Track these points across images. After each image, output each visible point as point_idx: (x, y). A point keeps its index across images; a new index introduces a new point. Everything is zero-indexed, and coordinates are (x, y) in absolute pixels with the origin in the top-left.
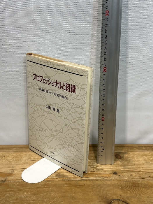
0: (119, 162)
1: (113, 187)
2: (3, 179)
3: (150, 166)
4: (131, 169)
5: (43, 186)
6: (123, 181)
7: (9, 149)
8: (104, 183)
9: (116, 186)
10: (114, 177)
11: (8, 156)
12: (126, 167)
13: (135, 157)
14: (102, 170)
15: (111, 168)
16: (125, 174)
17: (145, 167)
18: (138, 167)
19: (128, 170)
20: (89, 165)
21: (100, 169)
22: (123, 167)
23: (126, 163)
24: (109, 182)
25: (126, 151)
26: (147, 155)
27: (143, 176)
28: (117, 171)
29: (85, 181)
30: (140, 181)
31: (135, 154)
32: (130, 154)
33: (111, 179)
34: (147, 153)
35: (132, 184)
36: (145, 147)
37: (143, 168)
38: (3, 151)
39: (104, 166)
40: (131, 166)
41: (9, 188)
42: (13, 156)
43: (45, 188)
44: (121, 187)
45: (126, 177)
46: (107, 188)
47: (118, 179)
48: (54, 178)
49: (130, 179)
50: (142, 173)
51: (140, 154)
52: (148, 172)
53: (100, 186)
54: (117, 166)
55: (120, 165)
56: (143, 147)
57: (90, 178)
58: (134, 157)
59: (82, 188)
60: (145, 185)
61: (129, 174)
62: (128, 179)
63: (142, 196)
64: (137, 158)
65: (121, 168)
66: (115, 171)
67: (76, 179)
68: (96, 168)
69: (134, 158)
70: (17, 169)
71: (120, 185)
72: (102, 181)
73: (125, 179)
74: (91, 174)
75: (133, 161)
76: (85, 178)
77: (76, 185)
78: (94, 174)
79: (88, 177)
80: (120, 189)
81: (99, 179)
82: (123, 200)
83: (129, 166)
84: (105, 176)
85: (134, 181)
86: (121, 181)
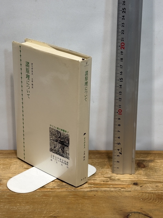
0: (142, 171)
1: (132, 199)
4: (157, 180)
5: (40, 196)
6: (146, 192)
8: (120, 194)
9: (136, 198)
10: (134, 188)
12: (151, 177)
14: (119, 180)
15: (131, 178)
16: (148, 185)
19: (153, 180)
20: (102, 175)
21: (116, 179)
22: (146, 178)
23: (151, 173)
24: (127, 194)
25: (152, 159)
28: (138, 182)
29: (96, 192)
32: (157, 162)
33: (129, 190)
35: (157, 196)
39: (122, 176)
40: (157, 177)
43: (44, 199)
44: (142, 199)
45: (150, 188)
46: (124, 200)
47: (139, 190)
48: (55, 188)
49: (154, 190)
53: (115, 198)
54: (139, 176)
55: (143, 175)
57: (103, 189)
59: (92, 199)
61: (154, 185)
62: (152, 190)
65: (144, 178)
66: (135, 182)
67: (84, 190)
68: (111, 178)
71: (140, 197)
72: (118, 192)
73: (148, 191)
74: (103, 184)
75: (160, 171)
76: (95, 189)
77: (84, 196)
78: (107, 184)
79: (99, 188)
80: (141, 201)
81: (114, 190)
82: (144, 213)
83: (155, 176)
84: (122, 187)
85: (161, 193)
86: (143, 192)
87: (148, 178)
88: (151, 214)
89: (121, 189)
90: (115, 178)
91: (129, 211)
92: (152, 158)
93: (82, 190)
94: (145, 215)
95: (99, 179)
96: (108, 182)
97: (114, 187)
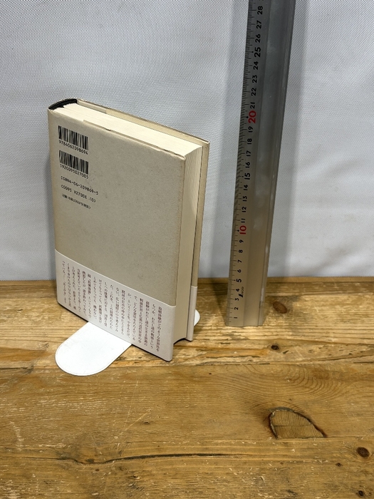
0: (282, 320)
1: (273, 380)
2: (26, 365)
3: (350, 329)
4: (310, 337)
5: (118, 379)
6: (294, 365)
7: (30, 292)
8: (252, 370)
9: (278, 377)
10: (273, 356)
11: (29, 308)
12: (299, 332)
13: (317, 309)
14: (246, 339)
15: (266, 334)
16: (296, 348)
17: (341, 331)
18: (325, 331)
19: (303, 338)
20: (218, 329)
21: (242, 338)
22: (291, 333)
23: (299, 323)
24: (264, 369)
25: (297, 294)
26: (342, 304)
27: (336, 353)
28: (280, 343)
29: (212, 368)
30: (330, 366)
31: (317, 301)
32: (306, 301)
33: (266, 360)
34: (343, 297)
35: (313, 372)
36: (338, 283)
37: (337, 335)
38: (16, 295)
40: (308, 331)
41: (42, 387)
42: (41, 308)
43: (124, 384)
44: (290, 380)
45: (299, 356)
46: (260, 383)
47: (283, 361)
48: (142, 361)
49: (308, 361)
50: (333, 345)
51: (327, 301)
52: (347, 345)
53: (244, 379)
54: (278, 330)
55: (285, 329)
56: (333, 283)
57: (222, 360)
58: (315, 308)
59: (207, 383)
60: (342, 374)
61: (305, 349)
62: (304, 361)
63: (337, 399)
64: (322, 310)
65: (288, 335)
66: (274, 343)
67: (191, 362)
68: (233, 335)
69: (315, 310)
70: (56, 340)
71: (286, 375)
72: (248, 366)
73: (297, 362)
74: (222, 349)
75: (312, 318)
76: (210, 360)
77: (192, 377)
78: (228, 349)
79: (217, 358)
80: (288, 383)
81: (242, 362)
82: (296, 410)
83: (305, 329)
84: (253, 353)
85: (318, 366)
86: (288, 365)
88: (307, 412)
89: (252, 358)
90: (240, 335)
91: (270, 405)
92: (296, 292)
93: (187, 362)
94: (298, 414)
95: (213, 338)
96: (229, 343)
97: (241, 355)
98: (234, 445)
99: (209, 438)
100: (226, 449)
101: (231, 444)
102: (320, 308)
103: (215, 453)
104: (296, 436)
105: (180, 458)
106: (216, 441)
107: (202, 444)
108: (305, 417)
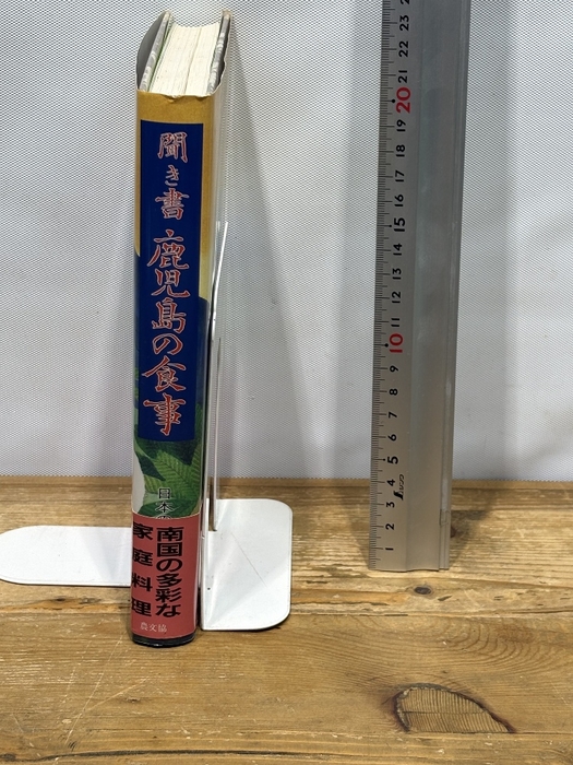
1: (412, 641)
4: (501, 577)
5: (81, 632)
6: (460, 619)
8: (369, 624)
9: (424, 637)
10: (416, 604)
12: (477, 568)
13: (522, 532)
14: (362, 576)
16: (468, 594)
17: (568, 569)
18: (534, 568)
19: (485, 578)
20: (302, 560)
21: (354, 574)
22: (460, 570)
23: (479, 553)
24: (393, 624)
25: (480, 508)
27: (554, 602)
28: (433, 584)
30: (535, 621)
31: (523, 520)
32: (499, 519)
33: (402, 609)
35: (498, 630)
37: (558, 575)
40: (498, 566)
43: (94, 639)
44: (448, 641)
45: (474, 605)
46: (381, 645)
47: (437, 612)
49: (490, 612)
50: (547, 590)
51: (545, 520)
53: (350, 638)
56: (561, 491)
57: (307, 607)
58: (518, 531)
60: (560, 635)
61: (488, 595)
62: (482, 612)
63: (544, 674)
64: (532, 535)
66: (422, 584)
68: (336, 569)
69: (518, 535)
71: (441, 634)
72: (363, 619)
73: (466, 614)
74: (308, 590)
75: (509, 546)
78: (323, 591)
79: (295, 604)
80: (443, 647)
81: (348, 611)
82: (455, 688)
83: (492, 563)
84: (374, 599)
85: (512, 622)
86: (449, 618)
87: (467, 571)
88: (477, 692)
89: (371, 607)
90: (350, 570)
91: (399, 680)
92: (480, 505)
94: (459, 695)
97: (347, 599)
98: (316, 739)
99: (262, 727)
100: (297, 746)
101: (308, 738)
102: (528, 532)
103: (275, 750)
104: (450, 730)
105: (199, 757)
106: (278, 732)
107: (249, 737)
108: (472, 700)
